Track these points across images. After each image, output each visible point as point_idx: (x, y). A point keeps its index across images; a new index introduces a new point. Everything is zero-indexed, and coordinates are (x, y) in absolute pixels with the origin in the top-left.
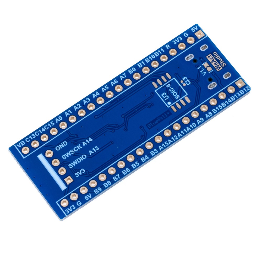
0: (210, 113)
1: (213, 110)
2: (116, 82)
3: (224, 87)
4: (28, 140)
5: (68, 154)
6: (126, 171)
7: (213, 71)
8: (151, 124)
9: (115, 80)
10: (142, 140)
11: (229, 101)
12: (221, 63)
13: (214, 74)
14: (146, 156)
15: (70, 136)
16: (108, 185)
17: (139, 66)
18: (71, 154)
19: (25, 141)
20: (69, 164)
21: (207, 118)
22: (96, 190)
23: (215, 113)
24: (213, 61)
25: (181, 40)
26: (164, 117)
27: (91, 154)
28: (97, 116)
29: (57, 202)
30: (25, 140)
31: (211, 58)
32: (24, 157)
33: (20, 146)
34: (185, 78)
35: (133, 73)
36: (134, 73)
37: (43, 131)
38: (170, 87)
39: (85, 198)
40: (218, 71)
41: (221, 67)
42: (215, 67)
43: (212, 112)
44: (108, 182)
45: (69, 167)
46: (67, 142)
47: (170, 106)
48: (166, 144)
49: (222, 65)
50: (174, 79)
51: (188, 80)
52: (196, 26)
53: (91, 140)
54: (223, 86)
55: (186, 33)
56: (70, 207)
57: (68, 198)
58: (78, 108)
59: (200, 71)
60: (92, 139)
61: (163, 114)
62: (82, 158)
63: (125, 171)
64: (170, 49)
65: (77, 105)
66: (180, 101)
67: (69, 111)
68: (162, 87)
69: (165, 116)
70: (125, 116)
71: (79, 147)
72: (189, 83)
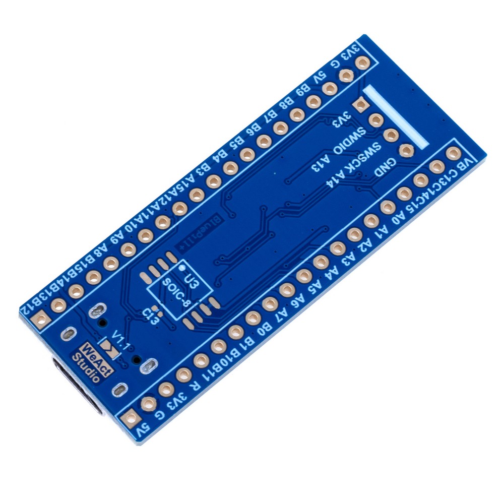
0: (99, 255)
1: (94, 260)
2: (295, 303)
3: (74, 309)
4: (453, 173)
5: (370, 152)
6: (253, 130)
7: (98, 341)
8: (215, 225)
9: (296, 307)
10: (230, 192)
11: (62, 282)
12: (82, 360)
13: (97, 336)
14: (218, 161)
15: (371, 187)
16: (285, 101)
17: (251, 340)
18: (364, 153)
19: (458, 170)
20: (366, 134)
21: (104, 244)
22: (306, 91)
23: (90, 256)
24: (99, 362)
25: (170, 403)
26: (189, 239)
27: (326, 156)
28: (323, 232)
29: (378, 63)
30: (458, 172)
31: (104, 369)
32: (454, 141)
33: (466, 160)
34: (154, 322)
35: (262, 325)
36: (260, 325)
37: (427, 193)
38: (183, 301)
39: (324, 76)
40: (87, 343)
41: (82, 351)
42: (93, 351)
43: (95, 257)
44: (286, 106)
45: (364, 129)
46: (375, 175)
47: (179, 263)
48: (182, 188)
49: (81, 356)
50: (177, 317)
51: (148, 318)
52: (140, 436)
53: (330, 184)
54: (77, 312)
55: (160, 419)
56: (350, 56)
57: (357, 72)
58: (364, 243)
59: (124, 340)
60: (328, 186)
61: (192, 245)
62: (342, 147)
63: (256, 130)
64: (191, 382)
65: (366, 249)
66: (161, 275)
67: (380, 237)
68: (201, 301)
69: (189, 242)
70: (268, 235)
71: (351, 168)
72: (146, 313)
